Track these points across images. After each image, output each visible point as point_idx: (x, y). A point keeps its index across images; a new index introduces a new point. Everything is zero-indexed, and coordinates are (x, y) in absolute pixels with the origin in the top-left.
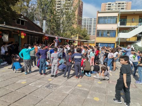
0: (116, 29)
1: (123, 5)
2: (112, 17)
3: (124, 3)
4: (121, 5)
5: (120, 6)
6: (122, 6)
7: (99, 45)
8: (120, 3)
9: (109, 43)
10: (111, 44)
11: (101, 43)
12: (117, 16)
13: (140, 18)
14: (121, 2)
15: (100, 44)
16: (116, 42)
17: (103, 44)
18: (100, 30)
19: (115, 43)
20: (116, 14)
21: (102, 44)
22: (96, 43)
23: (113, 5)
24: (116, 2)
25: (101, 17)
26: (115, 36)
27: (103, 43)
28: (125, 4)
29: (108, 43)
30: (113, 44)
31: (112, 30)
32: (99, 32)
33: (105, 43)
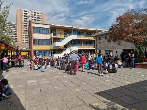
2: (45, 28)
3: (39, 13)
6: (37, 15)
7: (37, 53)
8: (35, 13)
9: (45, 51)
10: (46, 51)
11: (38, 51)
12: (49, 28)
13: (64, 32)
16: (51, 49)
17: (40, 52)
18: (36, 39)
19: (50, 50)
22: (34, 51)
26: (49, 44)
28: (40, 15)
29: (44, 51)
30: (48, 51)
31: (47, 40)
32: (35, 41)
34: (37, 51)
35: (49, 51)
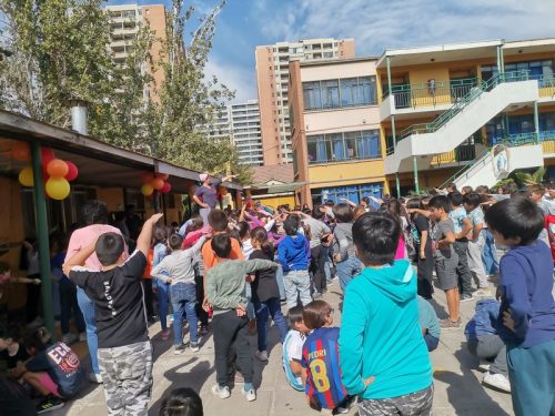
0: (379, 126)
1: (328, 50)
2: (355, 78)
3: (330, 45)
4: (322, 51)
5: (320, 55)
6: (326, 54)
7: (325, 197)
8: (317, 46)
9: (363, 185)
10: (368, 185)
11: (330, 188)
12: (374, 76)
14: (321, 41)
15: (327, 192)
16: (387, 176)
17: (340, 191)
18: (317, 136)
19: (384, 179)
20: (369, 69)
21: (334, 191)
22: (313, 191)
23: (295, 51)
24: (306, 42)
25: (313, 82)
27: (337, 188)
28: (334, 49)
29: (357, 186)
30: (375, 184)
31: (366, 132)
32: (315, 145)
33: (345, 187)
34: (325, 188)
35: (381, 184)
